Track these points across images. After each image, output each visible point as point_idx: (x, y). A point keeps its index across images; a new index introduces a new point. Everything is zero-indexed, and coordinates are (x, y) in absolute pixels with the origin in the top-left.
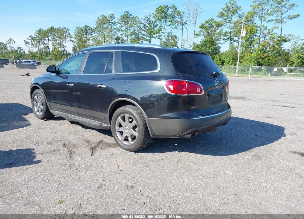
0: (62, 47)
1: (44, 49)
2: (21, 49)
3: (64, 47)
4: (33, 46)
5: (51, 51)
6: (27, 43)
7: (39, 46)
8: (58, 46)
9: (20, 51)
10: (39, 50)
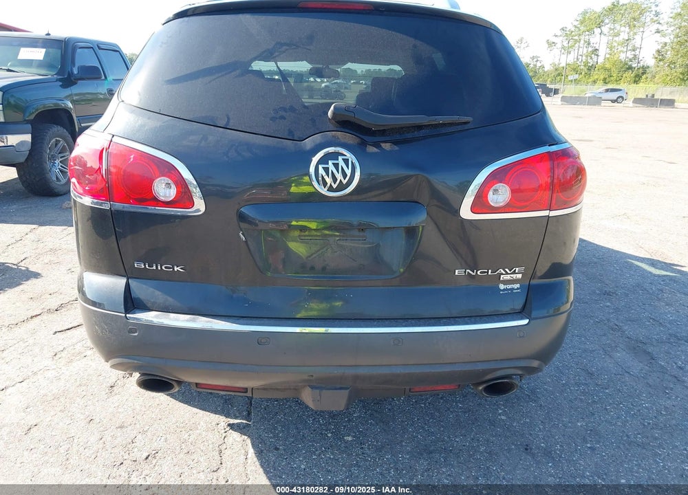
0: (630, 50)
1: (587, 56)
2: (537, 61)
3: (634, 50)
4: (563, 51)
5: (601, 60)
6: (551, 44)
7: (576, 51)
8: (620, 48)
9: (534, 65)
10: (576, 60)
